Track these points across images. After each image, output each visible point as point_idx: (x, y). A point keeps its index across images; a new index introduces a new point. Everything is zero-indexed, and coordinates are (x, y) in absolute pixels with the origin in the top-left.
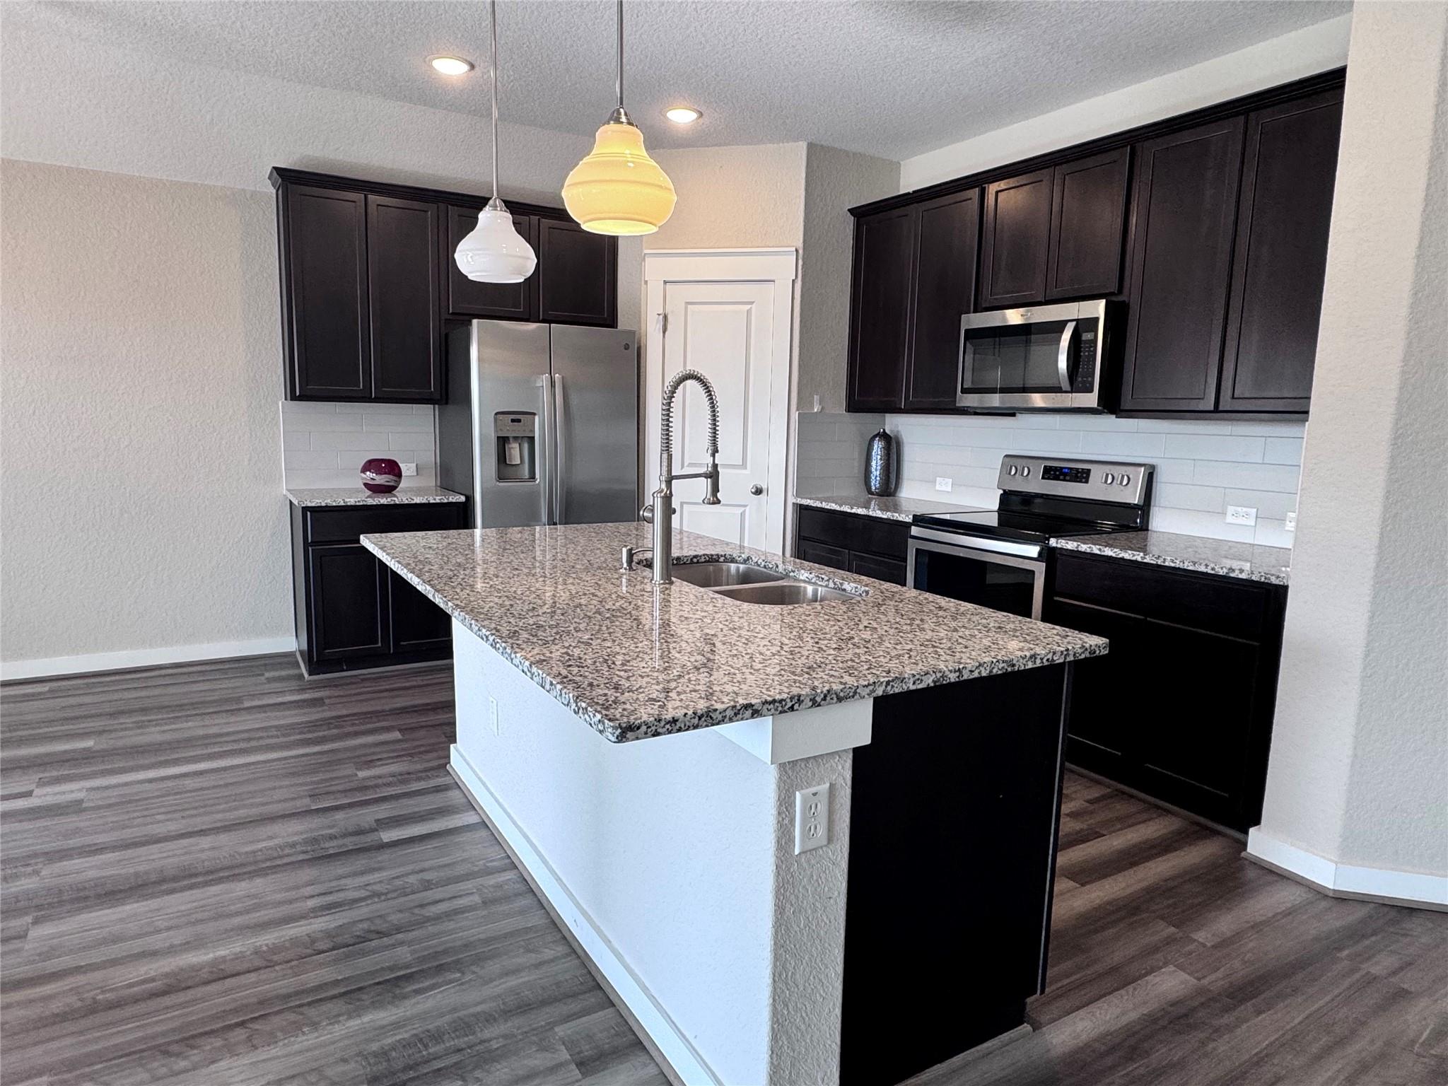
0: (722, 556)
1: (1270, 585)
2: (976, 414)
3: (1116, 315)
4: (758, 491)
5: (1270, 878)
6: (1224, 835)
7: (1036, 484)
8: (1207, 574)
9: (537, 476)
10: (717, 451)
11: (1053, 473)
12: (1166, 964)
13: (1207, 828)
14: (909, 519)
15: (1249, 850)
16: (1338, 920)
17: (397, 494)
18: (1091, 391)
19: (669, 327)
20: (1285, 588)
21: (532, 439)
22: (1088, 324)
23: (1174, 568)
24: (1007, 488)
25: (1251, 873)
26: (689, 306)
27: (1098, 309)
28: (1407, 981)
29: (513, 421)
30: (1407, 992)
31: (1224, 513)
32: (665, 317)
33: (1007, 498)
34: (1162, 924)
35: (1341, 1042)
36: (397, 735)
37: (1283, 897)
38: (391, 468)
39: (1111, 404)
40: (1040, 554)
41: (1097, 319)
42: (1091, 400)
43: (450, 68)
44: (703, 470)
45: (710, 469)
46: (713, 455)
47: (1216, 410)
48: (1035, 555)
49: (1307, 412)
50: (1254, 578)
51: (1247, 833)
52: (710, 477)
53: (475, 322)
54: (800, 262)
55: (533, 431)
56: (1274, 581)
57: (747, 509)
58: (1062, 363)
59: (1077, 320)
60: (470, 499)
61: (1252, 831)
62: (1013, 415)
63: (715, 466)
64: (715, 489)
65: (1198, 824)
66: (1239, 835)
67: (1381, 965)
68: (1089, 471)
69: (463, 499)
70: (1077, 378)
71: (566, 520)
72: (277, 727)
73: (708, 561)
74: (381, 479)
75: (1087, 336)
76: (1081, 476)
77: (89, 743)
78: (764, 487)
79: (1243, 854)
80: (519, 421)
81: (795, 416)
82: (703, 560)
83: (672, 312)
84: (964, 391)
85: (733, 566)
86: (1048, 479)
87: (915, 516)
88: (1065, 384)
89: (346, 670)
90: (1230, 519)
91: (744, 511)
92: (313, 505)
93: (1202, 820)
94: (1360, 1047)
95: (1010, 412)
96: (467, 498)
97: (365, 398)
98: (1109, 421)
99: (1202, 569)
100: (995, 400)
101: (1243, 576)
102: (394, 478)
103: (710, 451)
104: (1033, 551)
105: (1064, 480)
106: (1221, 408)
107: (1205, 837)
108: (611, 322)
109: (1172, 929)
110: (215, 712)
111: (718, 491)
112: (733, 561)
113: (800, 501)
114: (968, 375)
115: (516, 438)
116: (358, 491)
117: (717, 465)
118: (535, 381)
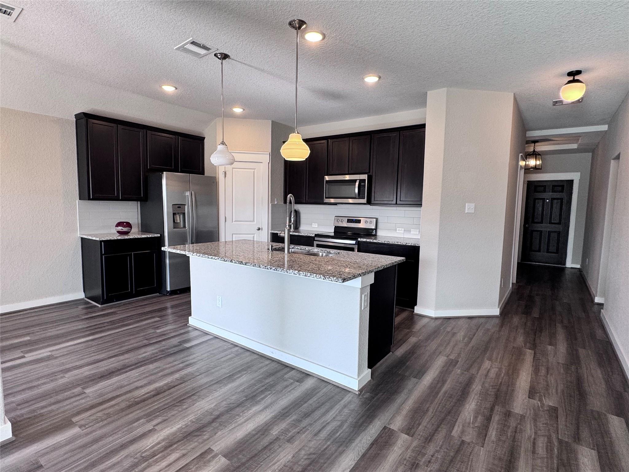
1: (416, 246)
2: (328, 204)
3: (370, 178)
4: (259, 229)
5: (421, 317)
6: (408, 310)
7: (345, 224)
8: (401, 245)
9: (187, 226)
11: (349, 221)
12: (410, 337)
13: (403, 309)
14: (314, 235)
15: (415, 312)
16: (438, 322)
17: (130, 235)
18: (364, 198)
19: (227, 175)
20: (419, 247)
21: (184, 214)
22: (363, 181)
23: (392, 244)
24: (336, 225)
25: (416, 317)
26: (234, 169)
27: (365, 177)
28: (455, 330)
29: (178, 207)
30: (455, 333)
31: (396, 230)
32: (225, 173)
33: (336, 228)
34: (405, 330)
35: (448, 344)
36: (157, 319)
37: (425, 321)
38: (128, 225)
39: (369, 202)
40: (356, 243)
41: (365, 180)
42: (364, 201)
43: (169, 89)
47: (396, 204)
48: (355, 243)
49: (422, 205)
50: (412, 245)
51: (414, 309)
53: (165, 173)
54: (270, 157)
55: (185, 211)
56: (417, 245)
57: (255, 235)
58: (357, 191)
59: (360, 180)
60: (162, 236)
61: (415, 307)
62: (336, 205)
65: (401, 309)
66: (412, 310)
67: (449, 329)
68: (360, 220)
69: (159, 235)
70: (360, 195)
71: (197, 242)
72: (107, 322)
74: (125, 229)
75: (362, 184)
76: (359, 221)
77: (28, 338)
78: (261, 228)
79: (414, 313)
80: (180, 207)
81: (270, 205)
83: (228, 171)
84: (326, 198)
86: (349, 222)
87: (315, 235)
88: (357, 197)
89: (115, 302)
90: (397, 231)
91: (254, 236)
92: (105, 239)
93: (402, 308)
94: (452, 344)
95: (335, 204)
96: (161, 235)
97: (117, 199)
98: (368, 207)
99: (400, 244)
100: (332, 201)
101: (410, 245)
102: (129, 228)
104: (354, 242)
105: (354, 223)
106: (397, 203)
107: (403, 312)
108: (203, 173)
109: (408, 330)
110: (71, 322)
113: (273, 232)
114: (327, 193)
115: (178, 213)
116: (114, 234)
118: (185, 194)
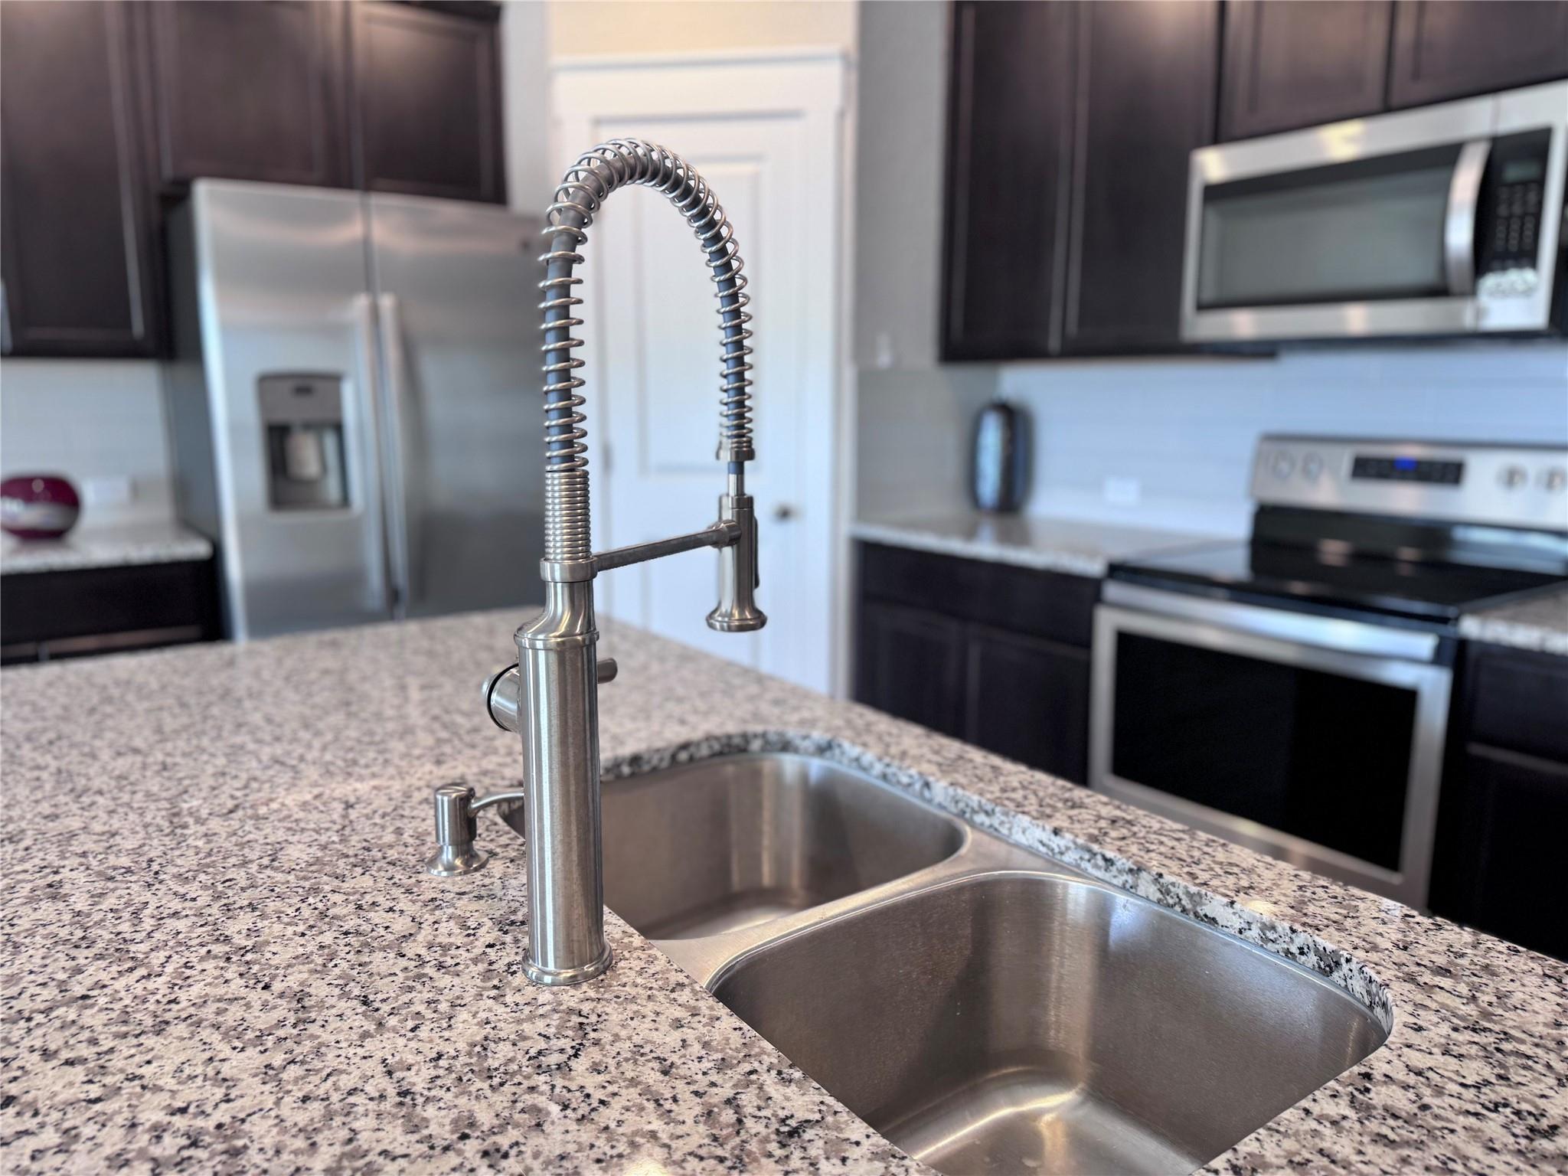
0: (755, 736)
7: (1335, 493)
10: (750, 455)
22: (1526, 147)
24: (1269, 499)
29: (295, 390)
33: (1269, 518)
38: (59, 491)
40: (1436, 651)
44: (702, 521)
45: (728, 515)
46: (739, 471)
48: (1423, 654)
52: (731, 542)
54: (853, 74)
55: (341, 412)
58: (1460, 232)
59: (1493, 140)
62: (1273, 354)
63: (745, 504)
64: (747, 577)
68: (1461, 462)
73: (721, 754)
78: (795, 506)
80: (310, 392)
81: (850, 370)
82: (704, 751)
84: (1202, 307)
85: (790, 764)
86: (1366, 479)
87: (1108, 564)
88: (1462, 281)
95: (1264, 350)
102: (66, 512)
103: (727, 456)
104: (1424, 644)
111: (757, 584)
112: (786, 746)
113: (863, 531)
114: (1210, 275)
117: (750, 500)
118: (340, 310)
